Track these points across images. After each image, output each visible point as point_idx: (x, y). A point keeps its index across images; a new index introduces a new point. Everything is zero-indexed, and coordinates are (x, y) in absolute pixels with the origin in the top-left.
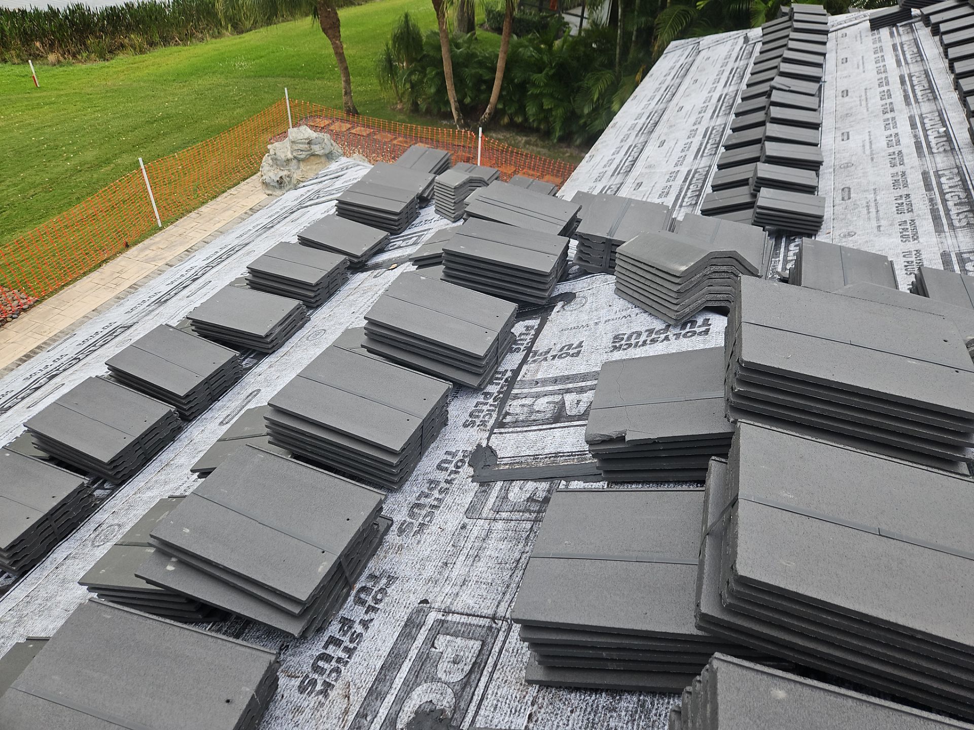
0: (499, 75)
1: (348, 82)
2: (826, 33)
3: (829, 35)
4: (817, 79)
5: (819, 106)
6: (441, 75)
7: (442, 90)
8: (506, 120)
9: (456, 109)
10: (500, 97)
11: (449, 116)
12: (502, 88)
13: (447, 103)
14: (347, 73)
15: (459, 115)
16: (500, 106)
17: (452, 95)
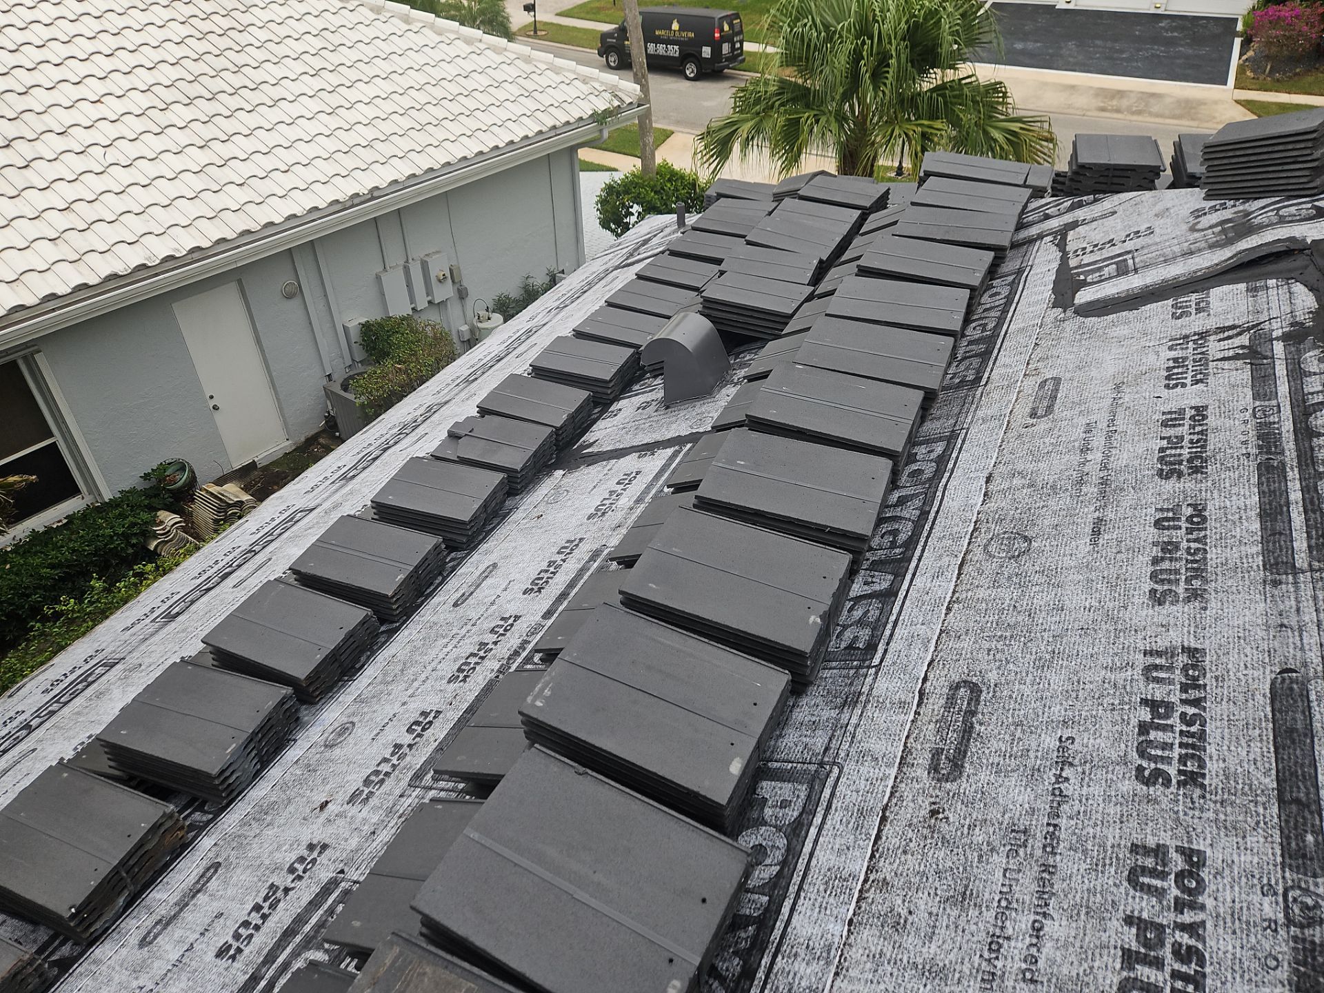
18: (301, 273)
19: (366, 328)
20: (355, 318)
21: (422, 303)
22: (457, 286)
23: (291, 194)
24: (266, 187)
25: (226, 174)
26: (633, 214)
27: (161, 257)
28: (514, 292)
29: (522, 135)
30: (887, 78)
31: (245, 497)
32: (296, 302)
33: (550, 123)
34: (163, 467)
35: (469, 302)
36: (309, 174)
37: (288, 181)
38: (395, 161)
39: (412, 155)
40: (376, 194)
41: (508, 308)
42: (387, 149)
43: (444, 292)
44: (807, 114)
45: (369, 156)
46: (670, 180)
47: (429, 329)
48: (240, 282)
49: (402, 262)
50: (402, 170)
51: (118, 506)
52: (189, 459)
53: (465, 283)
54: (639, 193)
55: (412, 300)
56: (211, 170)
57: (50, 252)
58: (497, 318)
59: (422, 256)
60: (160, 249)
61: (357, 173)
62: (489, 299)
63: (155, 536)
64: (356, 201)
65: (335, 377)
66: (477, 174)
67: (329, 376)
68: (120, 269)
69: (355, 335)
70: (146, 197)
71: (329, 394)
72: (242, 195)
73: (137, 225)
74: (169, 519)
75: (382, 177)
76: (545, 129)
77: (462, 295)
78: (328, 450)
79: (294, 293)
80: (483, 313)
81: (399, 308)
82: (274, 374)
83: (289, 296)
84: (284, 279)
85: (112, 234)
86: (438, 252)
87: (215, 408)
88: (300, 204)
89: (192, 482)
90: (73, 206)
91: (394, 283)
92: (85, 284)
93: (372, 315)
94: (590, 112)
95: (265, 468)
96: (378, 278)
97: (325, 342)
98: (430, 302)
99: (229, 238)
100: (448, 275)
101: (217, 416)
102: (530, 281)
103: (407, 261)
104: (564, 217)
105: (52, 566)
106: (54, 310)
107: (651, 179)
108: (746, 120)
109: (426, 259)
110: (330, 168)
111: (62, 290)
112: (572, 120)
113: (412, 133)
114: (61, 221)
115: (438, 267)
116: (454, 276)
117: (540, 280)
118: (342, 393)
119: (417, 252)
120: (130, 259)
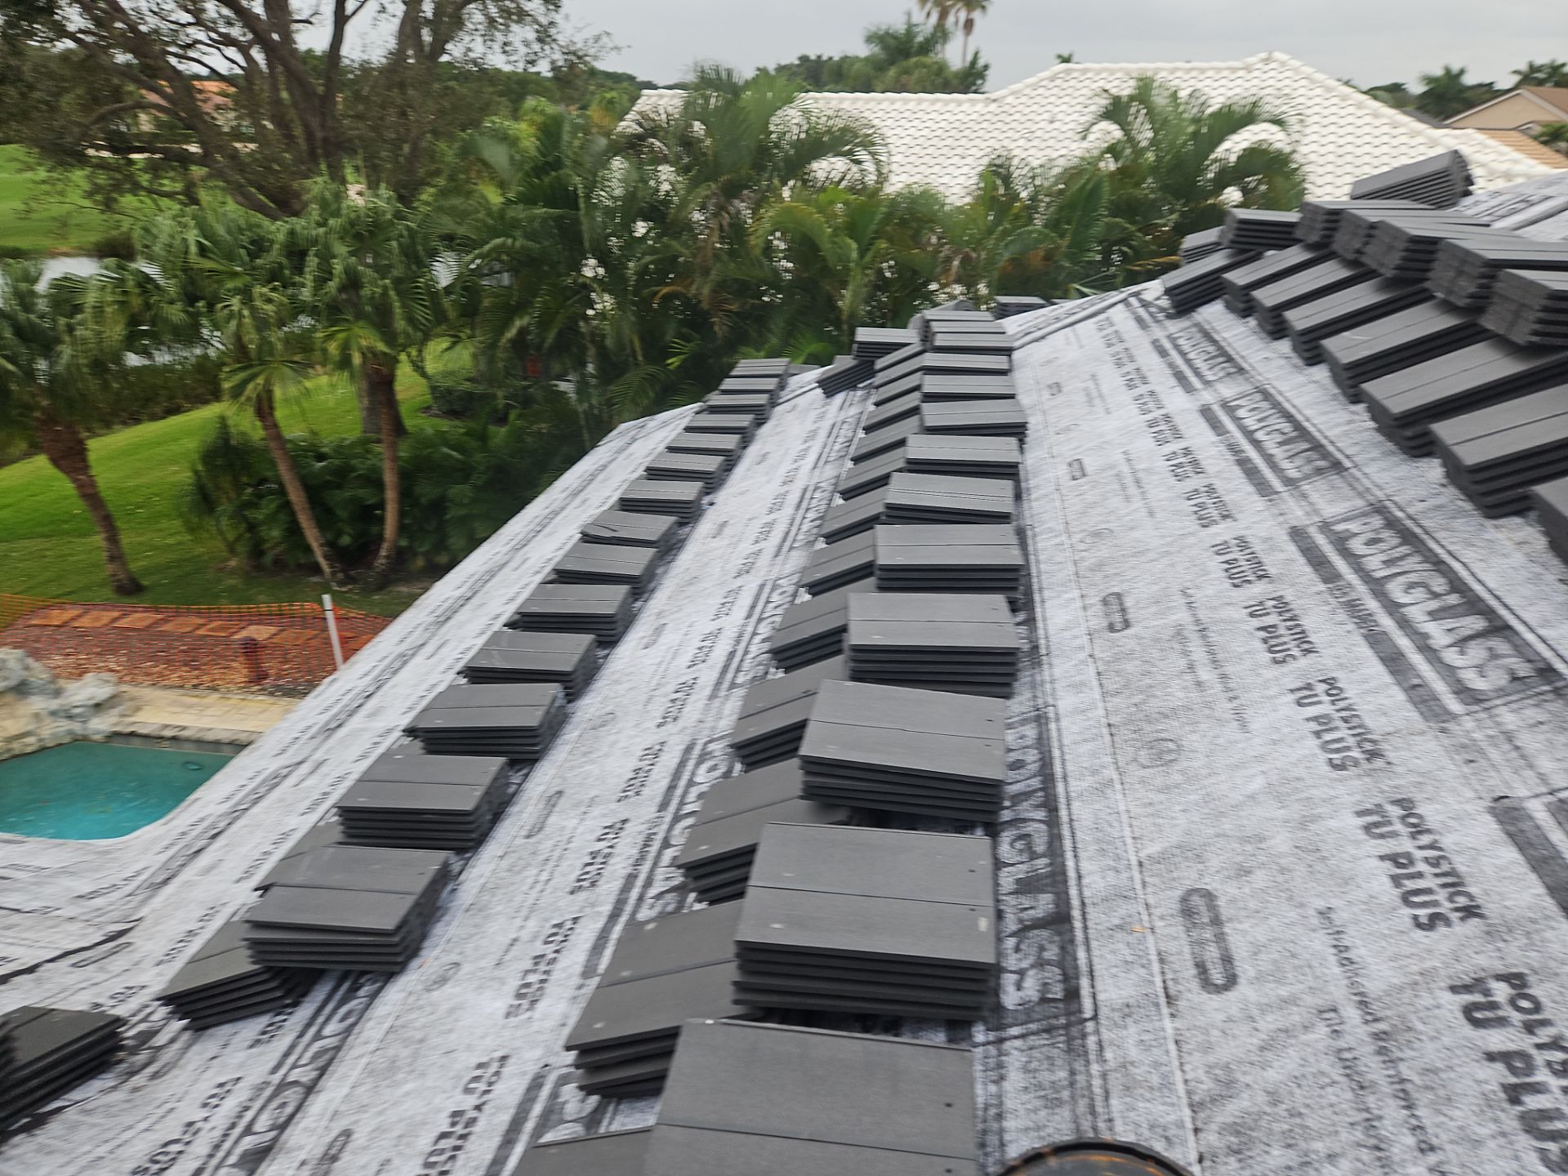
0: (391, 495)
1: (113, 538)
2: (1007, 351)
3: (1016, 355)
4: (1008, 471)
5: (1026, 555)
6: (287, 505)
7: (294, 530)
8: (420, 562)
9: (326, 557)
10: (402, 529)
11: (316, 569)
12: (402, 514)
13: (308, 549)
14: (108, 524)
15: (331, 566)
16: (404, 543)
17: (312, 534)
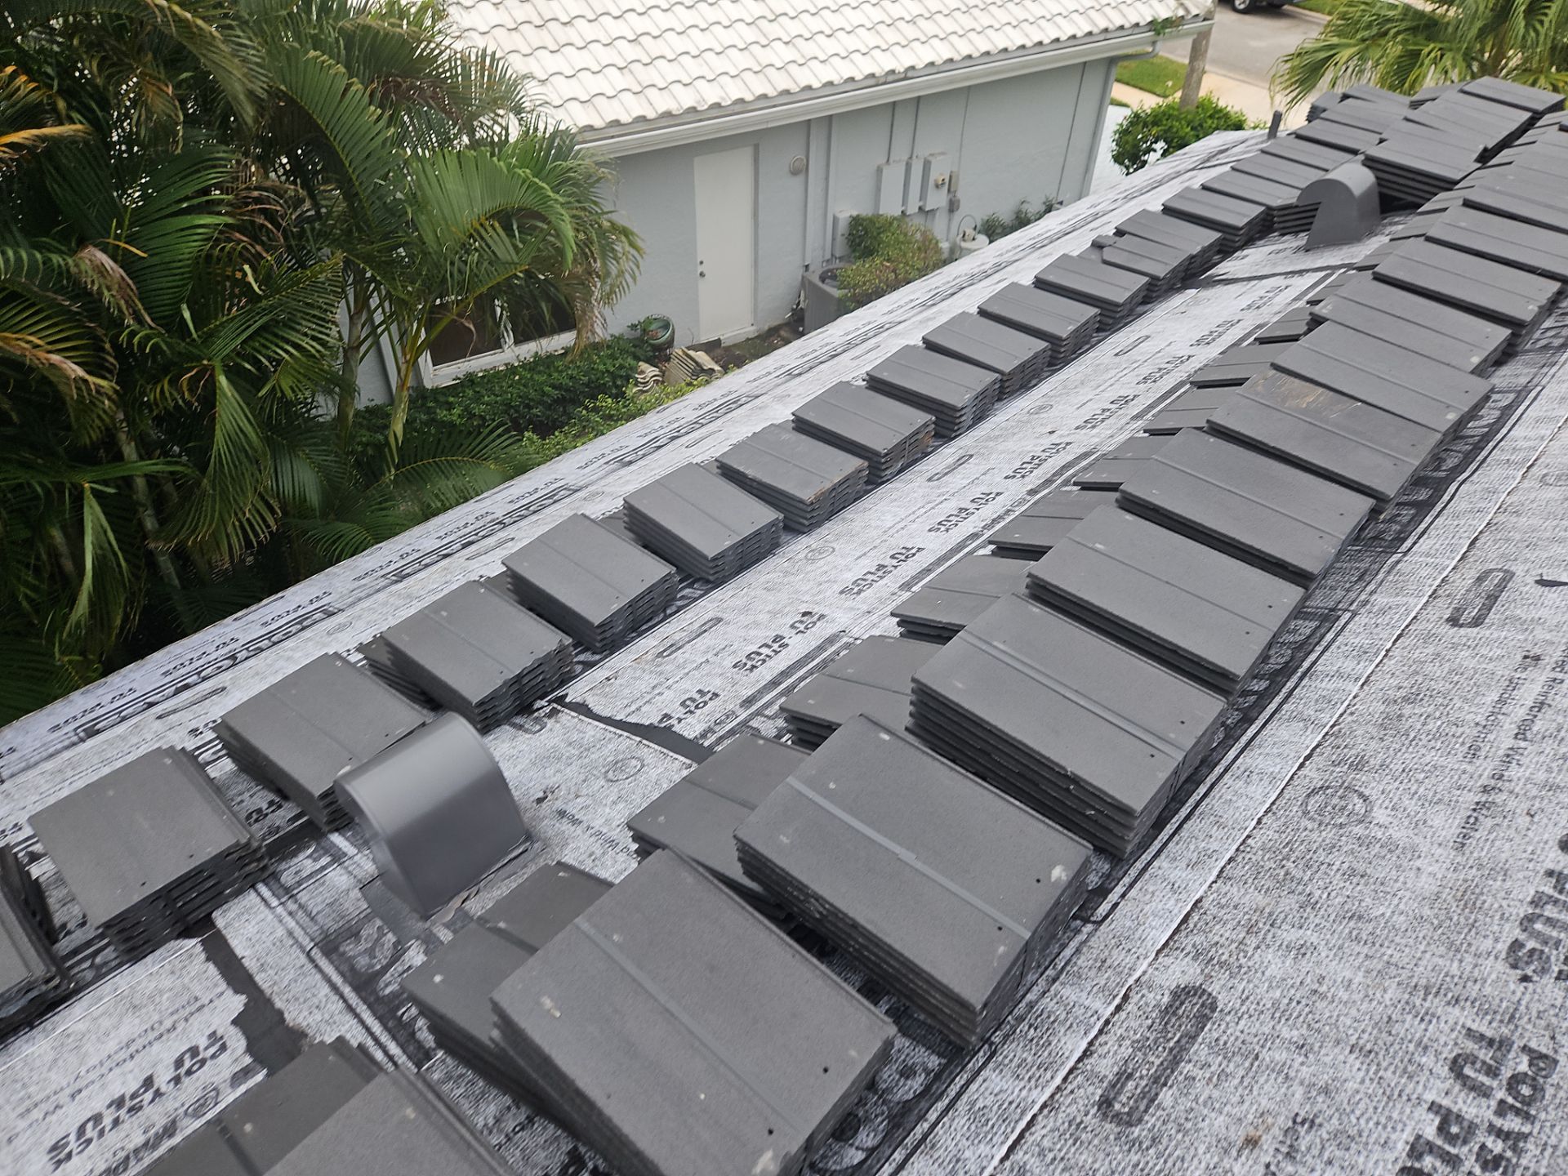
18: (813, 148)
19: (856, 221)
20: (846, 210)
21: (912, 209)
22: (951, 196)
23: (831, 60)
24: (810, 49)
25: (774, 30)
26: (1155, 151)
27: (734, 99)
28: (1006, 216)
29: (1070, 33)
30: (1546, 15)
31: (717, 368)
32: (800, 178)
33: (1103, 24)
34: (649, 321)
35: (957, 216)
36: (851, 42)
37: (831, 46)
38: (935, 41)
39: (953, 38)
40: (910, 74)
41: (993, 230)
42: (929, 27)
43: (937, 200)
44: (1432, 46)
45: (910, 32)
46: (1211, 117)
47: (918, 236)
48: (756, 147)
49: (905, 157)
50: (940, 52)
51: (609, 347)
52: (674, 320)
53: (959, 195)
54: (1171, 127)
55: (904, 202)
56: (763, 23)
57: (619, 80)
58: (982, 239)
59: (927, 154)
60: (711, 95)
61: (897, 49)
62: (980, 216)
63: (636, 384)
64: (890, 78)
65: (811, 268)
66: (1013, 70)
67: (807, 266)
68: (674, 108)
69: (843, 227)
70: (704, 40)
71: (805, 283)
72: (788, 54)
73: (694, 68)
74: (649, 371)
75: (920, 56)
76: (1095, 31)
77: (953, 207)
78: (787, 342)
79: (800, 170)
80: (970, 232)
81: (890, 208)
82: (760, 252)
83: (795, 172)
84: (794, 153)
85: (671, 72)
86: (943, 154)
87: (702, 275)
88: (838, 72)
89: (670, 343)
90: (640, 39)
91: (893, 177)
92: (644, 117)
93: (864, 210)
94: (1149, 19)
95: (728, 349)
96: (879, 171)
97: (813, 227)
98: (920, 208)
99: (770, 95)
100: (947, 181)
101: (702, 283)
102: (1025, 207)
103: (911, 158)
104: (1081, 139)
105: (554, 387)
106: (613, 137)
107: (1188, 112)
108: (1349, 46)
109: (930, 158)
110: (872, 39)
111: (625, 118)
112: (1127, 25)
113: (957, 14)
114: (631, 52)
115: (938, 173)
116: (950, 184)
117: (1034, 207)
118: (820, 284)
119: (922, 151)
120: (685, 99)
